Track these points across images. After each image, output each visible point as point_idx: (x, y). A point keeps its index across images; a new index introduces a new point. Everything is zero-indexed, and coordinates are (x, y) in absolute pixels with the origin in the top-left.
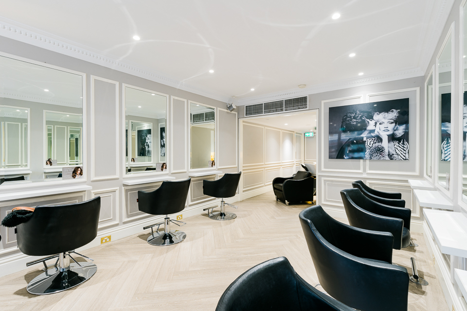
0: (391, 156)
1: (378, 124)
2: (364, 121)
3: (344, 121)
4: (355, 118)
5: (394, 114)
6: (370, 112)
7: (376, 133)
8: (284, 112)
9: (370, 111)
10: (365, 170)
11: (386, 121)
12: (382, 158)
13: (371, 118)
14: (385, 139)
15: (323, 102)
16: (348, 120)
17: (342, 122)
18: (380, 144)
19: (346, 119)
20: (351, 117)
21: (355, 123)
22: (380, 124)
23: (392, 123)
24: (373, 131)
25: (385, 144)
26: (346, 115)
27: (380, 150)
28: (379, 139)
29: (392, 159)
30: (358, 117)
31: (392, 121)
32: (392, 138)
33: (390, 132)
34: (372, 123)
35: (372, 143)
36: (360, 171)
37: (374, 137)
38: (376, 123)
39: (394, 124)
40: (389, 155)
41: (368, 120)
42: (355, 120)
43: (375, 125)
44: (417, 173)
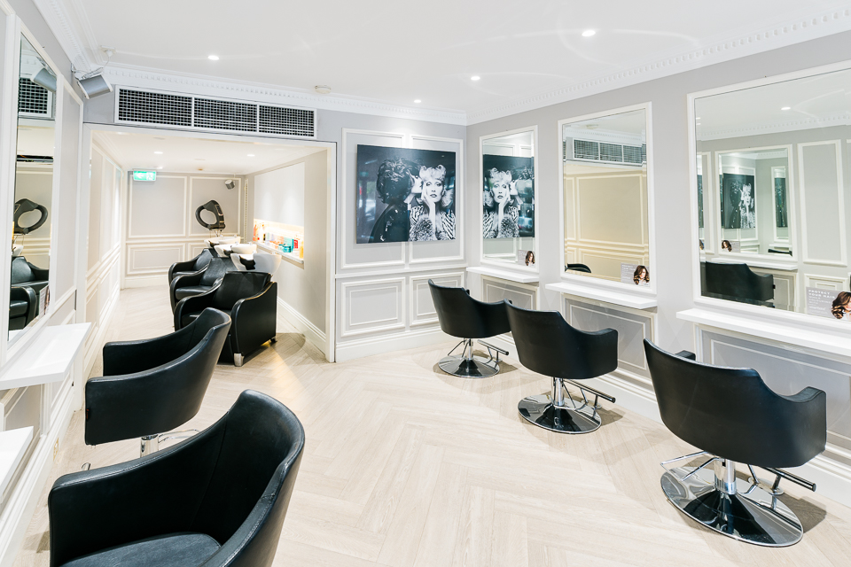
0: (438, 234)
1: (425, 184)
2: (408, 177)
3: (381, 173)
4: (396, 170)
5: (440, 172)
6: (414, 165)
7: (422, 198)
8: (258, 133)
9: (416, 162)
10: (407, 260)
11: (433, 181)
12: (429, 238)
13: (417, 173)
14: (432, 208)
15: (345, 131)
16: (387, 174)
17: (379, 176)
18: (426, 216)
19: (384, 170)
20: (390, 168)
21: (396, 180)
22: (427, 185)
23: (440, 185)
24: (418, 195)
25: (433, 216)
26: (384, 164)
27: (426, 226)
28: (426, 208)
29: (439, 239)
30: (400, 169)
31: (440, 182)
32: (440, 207)
33: (437, 199)
34: (418, 182)
35: (418, 214)
36: (402, 262)
37: (420, 205)
38: (422, 183)
39: (441, 187)
40: (436, 232)
41: (413, 177)
42: (396, 175)
43: (422, 186)
44: (461, 257)
